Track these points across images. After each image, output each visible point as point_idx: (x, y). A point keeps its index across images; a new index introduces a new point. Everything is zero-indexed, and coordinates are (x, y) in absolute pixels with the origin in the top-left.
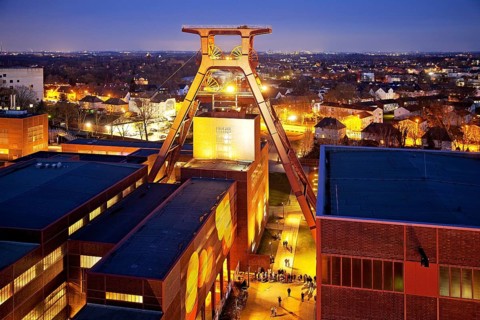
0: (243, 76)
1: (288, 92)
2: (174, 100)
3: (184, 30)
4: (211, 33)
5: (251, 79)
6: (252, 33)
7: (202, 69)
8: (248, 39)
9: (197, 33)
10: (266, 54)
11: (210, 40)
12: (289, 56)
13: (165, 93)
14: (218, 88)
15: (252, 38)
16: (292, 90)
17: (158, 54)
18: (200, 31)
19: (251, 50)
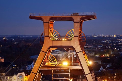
0: (75, 53)
1: (108, 66)
2: (23, 73)
3: (31, 17)
4: (51, 19)
5: (81, 55)
6: (81, 19)
7: (44, 48)
8: (79, 24)
9: (41, 19)
10: (92, 37)
11: (50, 25)
12: (109, 38)
13: (17, 68)
14: (56, 63)
15: (81, 23)
16: (111, 65)
17: (12, 37)
18: (43, 17)
19: (80, 32)
